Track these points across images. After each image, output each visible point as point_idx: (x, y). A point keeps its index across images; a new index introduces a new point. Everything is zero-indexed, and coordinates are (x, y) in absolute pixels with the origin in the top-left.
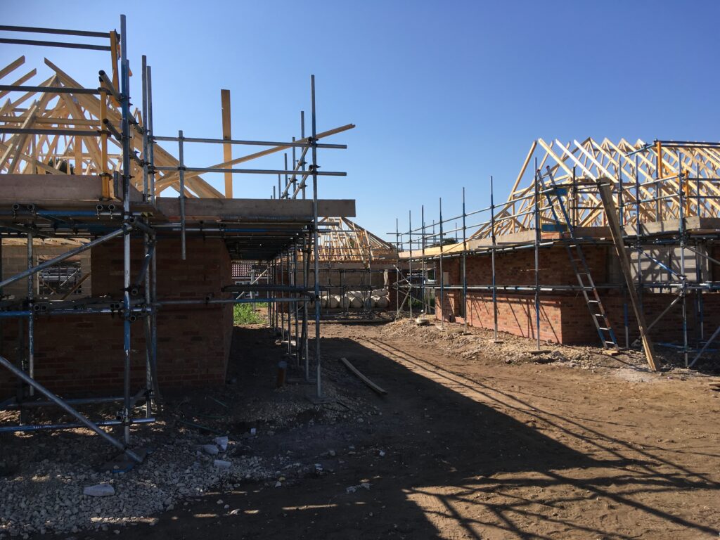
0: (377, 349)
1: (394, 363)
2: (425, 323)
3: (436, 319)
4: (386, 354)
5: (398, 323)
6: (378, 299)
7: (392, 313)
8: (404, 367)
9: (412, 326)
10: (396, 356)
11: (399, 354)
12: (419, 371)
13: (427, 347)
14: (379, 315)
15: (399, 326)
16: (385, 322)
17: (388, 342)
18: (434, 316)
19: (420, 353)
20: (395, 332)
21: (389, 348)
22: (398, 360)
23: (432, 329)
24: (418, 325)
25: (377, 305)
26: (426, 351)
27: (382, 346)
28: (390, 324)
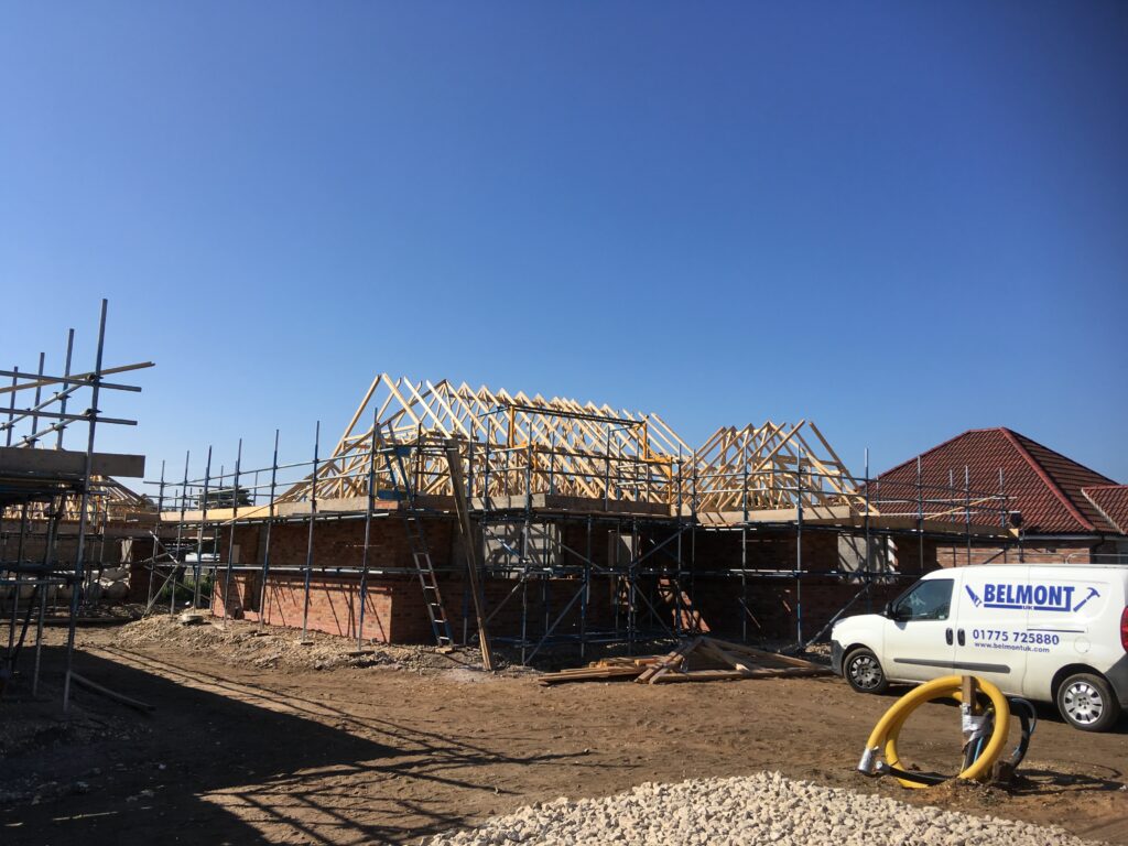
0: (119, 660)
1: (152, 676)
2: (196, 621)
3: (212, 616)
4: (137, 666)
5: (148, 622)
6: (110, 584)
7: (132, 608)
8: (169, 681)
9: (173, 625)
10: (154, 668)
11: (158, 665)
12: (192, 684)
13: (201, 654)
14: (109, 611)
15: (150, 626)
16: (121, 622)
17: (136, 650)
18: (208, 610)
19: (190, 663)
20: (144, 637)
21: (139, 658)
22: (158, 673)
23: (207, 630)
24: (184, 624)
25: (106, 594)
26: (198, 660)
27: (128, 655)
28: (134, 623)
